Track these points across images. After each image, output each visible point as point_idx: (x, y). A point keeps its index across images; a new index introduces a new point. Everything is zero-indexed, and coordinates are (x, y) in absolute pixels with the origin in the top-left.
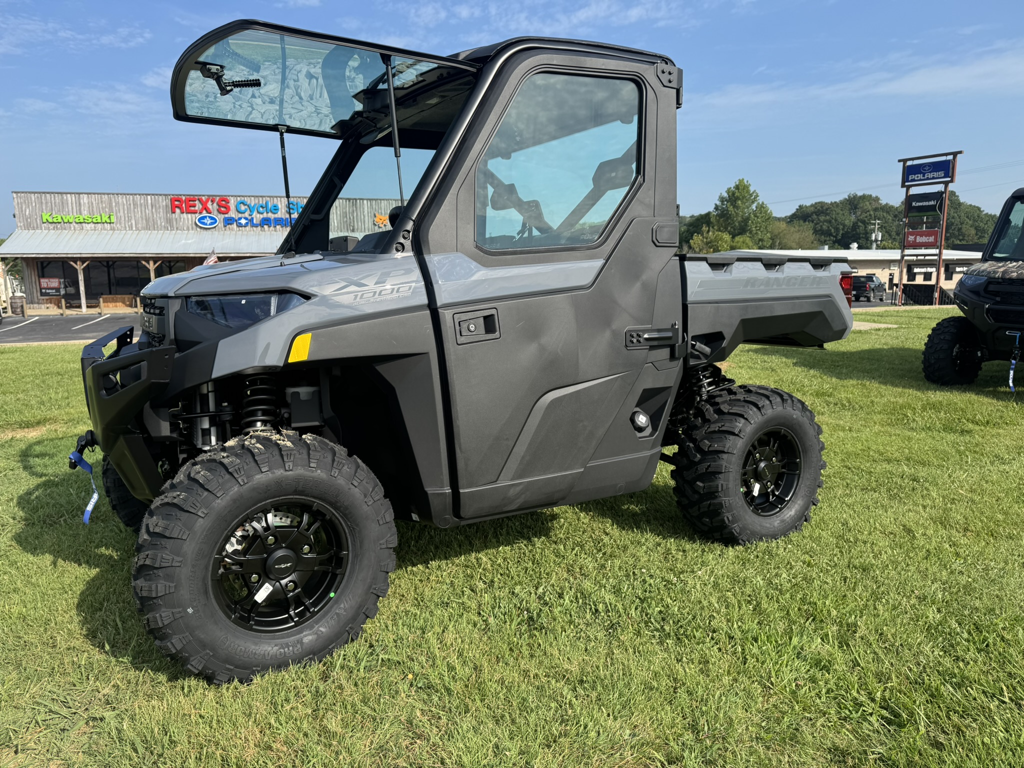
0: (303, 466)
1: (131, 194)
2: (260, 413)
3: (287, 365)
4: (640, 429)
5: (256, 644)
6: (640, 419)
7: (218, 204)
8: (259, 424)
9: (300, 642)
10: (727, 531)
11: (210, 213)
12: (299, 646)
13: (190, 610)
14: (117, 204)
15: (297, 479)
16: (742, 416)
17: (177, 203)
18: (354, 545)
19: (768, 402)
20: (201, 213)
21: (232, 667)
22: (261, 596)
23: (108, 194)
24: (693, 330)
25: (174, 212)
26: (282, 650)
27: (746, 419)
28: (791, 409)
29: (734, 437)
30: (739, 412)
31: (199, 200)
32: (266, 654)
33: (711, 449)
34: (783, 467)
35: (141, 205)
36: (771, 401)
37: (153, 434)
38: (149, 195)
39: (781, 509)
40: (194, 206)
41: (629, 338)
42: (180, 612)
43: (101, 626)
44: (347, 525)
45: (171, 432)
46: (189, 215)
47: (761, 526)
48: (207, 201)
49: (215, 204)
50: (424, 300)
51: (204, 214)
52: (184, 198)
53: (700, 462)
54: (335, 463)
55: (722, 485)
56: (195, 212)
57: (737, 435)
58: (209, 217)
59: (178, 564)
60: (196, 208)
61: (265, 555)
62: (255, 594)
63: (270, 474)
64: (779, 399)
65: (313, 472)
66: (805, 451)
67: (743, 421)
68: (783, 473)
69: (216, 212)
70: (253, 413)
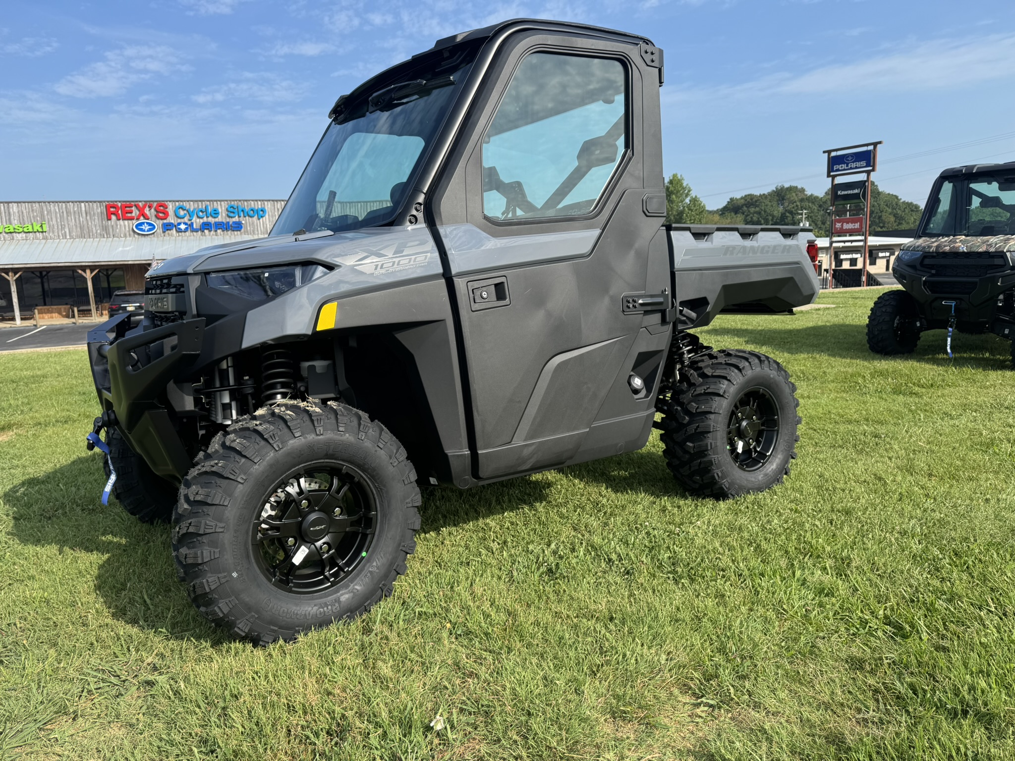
0: (332, 430)
1: (64, 202)
2: (279, 386)
3: (316, 334)
4: (636, 391)
5: (297, 605)
6: (636, 382)
7: (156, 210)
8: (279, 396)
9: (338, 600)
10: (717, 486)
11: (148, 219)
12: (337, 605)
13: (235, 575)
14: (49, 212)
15: (328, 443)
16: (725, 378)
17: (112, 210)
18: (382, 505)
19: (747, 364)
20: (138, 219)
21: (276, 628)
22: (298, 559)
23: (39, 202)
24: (681, 296)
25: (109, 219)
26: (322, 610)
27: (729, 380)
28: (768, 369)
29: (719, 398)
30: (722, 374)
31: (135, 205)
32: (307, 612)
33: (699, 410)
34: (763, 425)
35: (75, 212)
36: (750, 363)
37: (177, 409)
38: (83, 202)
39: (763, 464)
40: (131, 212)
41: (625, 304)
42: (225, 577)
43: (129, 603)
44: (375, 486)
45: (195, 406)
46: (126, 222)
47: (747, 480)
48: (144, 207)
49: (153, 210)
50: (440, 270)
51: (142, 220)
52: (119, 204)
53: (689, 423)
54: (362, 427)
55: (711, 443)
56: (132, 219)
57: (722, 396)
58: (147, 223)
59: (221, 530)
60: (133, 214)
61: (300, 519)
62: (293, 557)
63: (302, 439)
64: (757, 361)
65: (341, 436)
66: (782, 408)
67: (726, 382)
68: (763, 430)
69: (154, 218)
70: (273, 386)
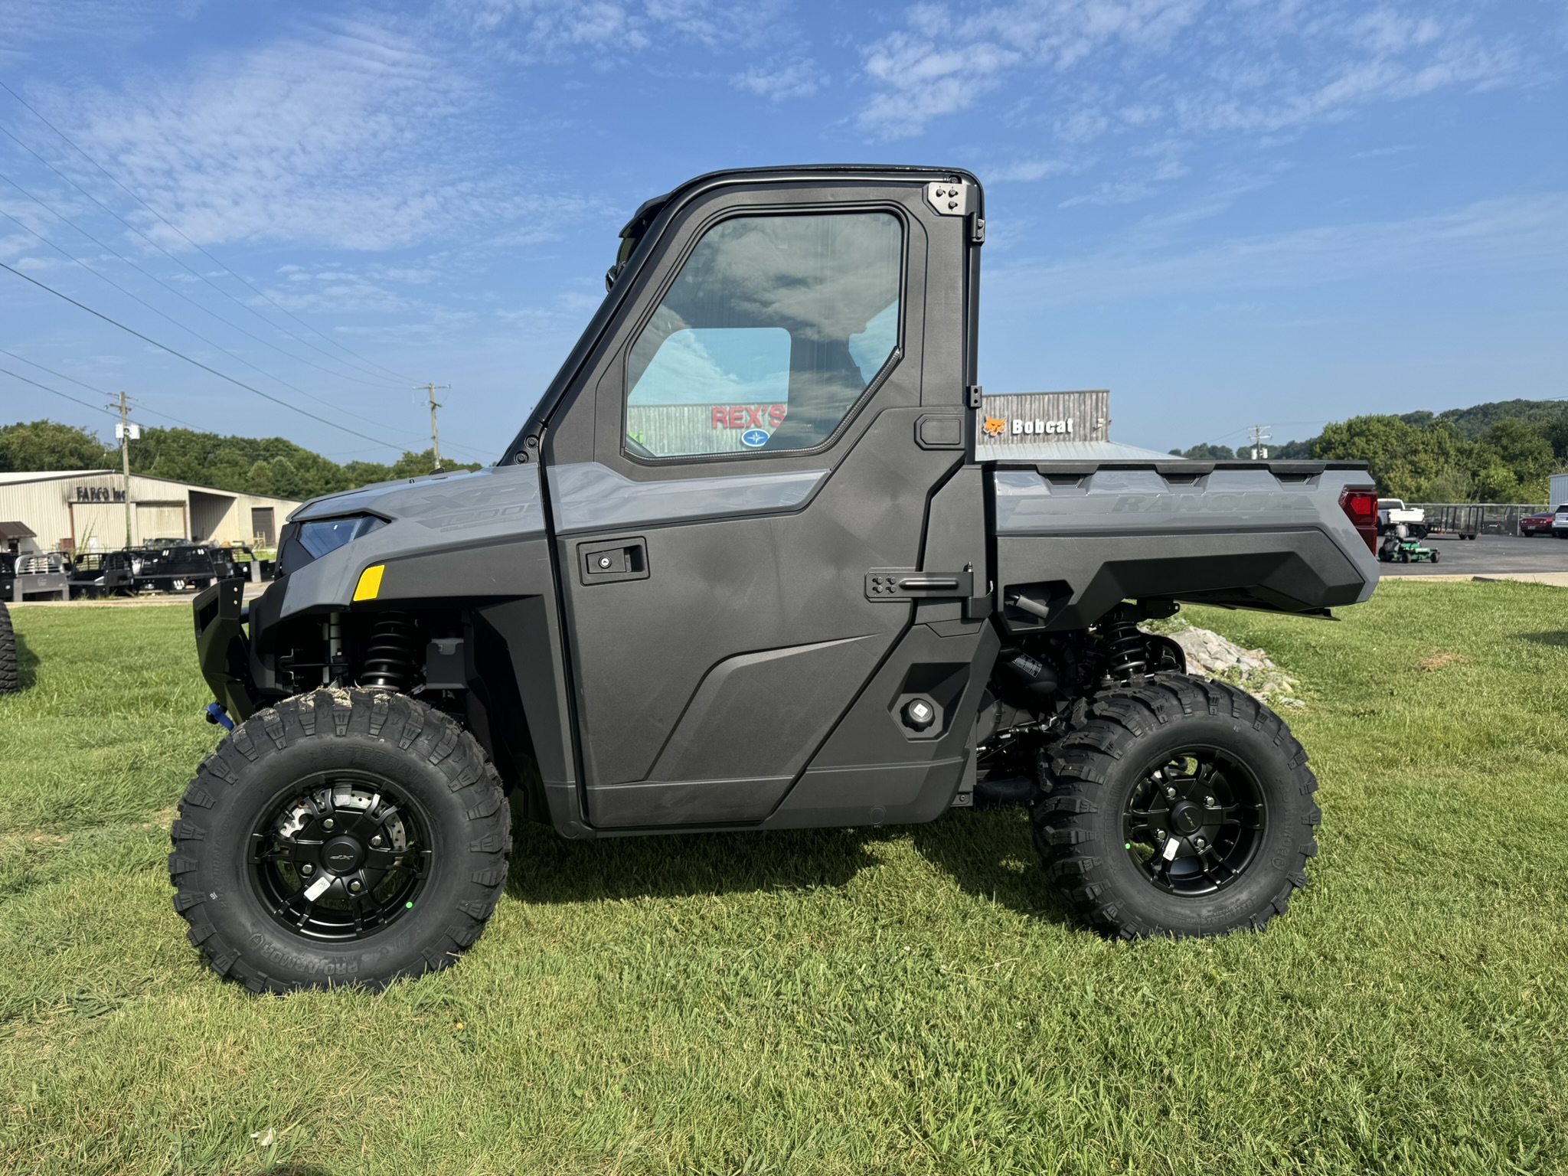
0: (361, 732)
1: (665, 406)
2: (384, 668)
3: (354, 604)
4: (918, 727)
5: (299, 951)
6: (916, 710)
7: (771, 415)
8: (381, 681)
9: (358, 959)
10: (1095, 913)
11: (760, 427)
12: (355, 964)
13: (213, 896)
14: (648, 419)
15: (353, 749)
16: (1118, 722)
17: (719, 415)
18: (437, 842)
19: (1175, 702)
20: (748, 427)
21: (265, 976)
22: (313, 893)
23: (638, 407)
24: (1006, 578)
25: (715, 428)
26: (332, 966)
27: (1125, 727)
28: (1227, 716)
29: (1101, 756)
30: (1114, 715)
31: (747, 410)
32: (311, 966)
33: (1064, 773)
34: (1230, 815)
35: (676, 418)
36: (1179, 700)
37: (258, 686)
38: (686, 405)
39: (1220, 888)
40: (740, 418)
41: (871, 584)
42: (201, 896)
44: (430, 819)
45: (277, 681)
46: (734, 431)
47: (1167, 910)
48: (757, 411)
49: (767, 415)
50: (541, 525)
51: (753, 428)
52: (728, 408)
53: (1053, 793)
54: (406, 732)
55: (1077, 833)
56: (741, 427)
57: (1104, 753)
58: (759, 432)
59: (200, 837)
60: (743, 421)
61: (322, 842)
62: (306, 889)
63: (316, 740)
64: (1201, 698)
65: (374, 740)
66: (1271, 790)
67: (1120, 730)
68: (1235, 827)
69: (767, 427)
70: (376, 667)
